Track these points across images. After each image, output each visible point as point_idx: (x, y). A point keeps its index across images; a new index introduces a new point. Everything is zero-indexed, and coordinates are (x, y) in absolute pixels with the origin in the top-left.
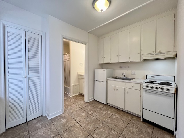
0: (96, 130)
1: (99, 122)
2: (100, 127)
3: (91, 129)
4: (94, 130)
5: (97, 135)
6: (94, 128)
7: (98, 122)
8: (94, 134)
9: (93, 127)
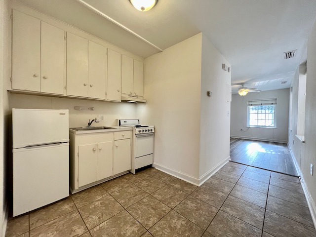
0: (139, 221)
1: (121, 214)
2: (133, 214)
3: (136, 229)
4: (138, 224)
5: (149, 220)
6: (134, 224)
7: (122, 216)
8: (147, 225)
9: (131, 226)
